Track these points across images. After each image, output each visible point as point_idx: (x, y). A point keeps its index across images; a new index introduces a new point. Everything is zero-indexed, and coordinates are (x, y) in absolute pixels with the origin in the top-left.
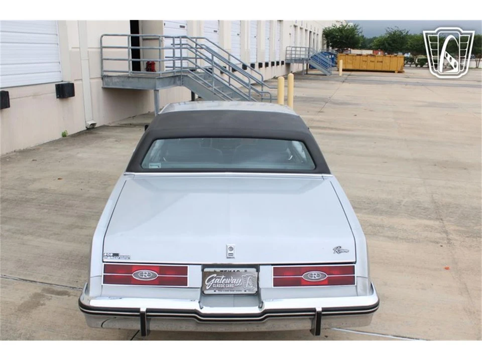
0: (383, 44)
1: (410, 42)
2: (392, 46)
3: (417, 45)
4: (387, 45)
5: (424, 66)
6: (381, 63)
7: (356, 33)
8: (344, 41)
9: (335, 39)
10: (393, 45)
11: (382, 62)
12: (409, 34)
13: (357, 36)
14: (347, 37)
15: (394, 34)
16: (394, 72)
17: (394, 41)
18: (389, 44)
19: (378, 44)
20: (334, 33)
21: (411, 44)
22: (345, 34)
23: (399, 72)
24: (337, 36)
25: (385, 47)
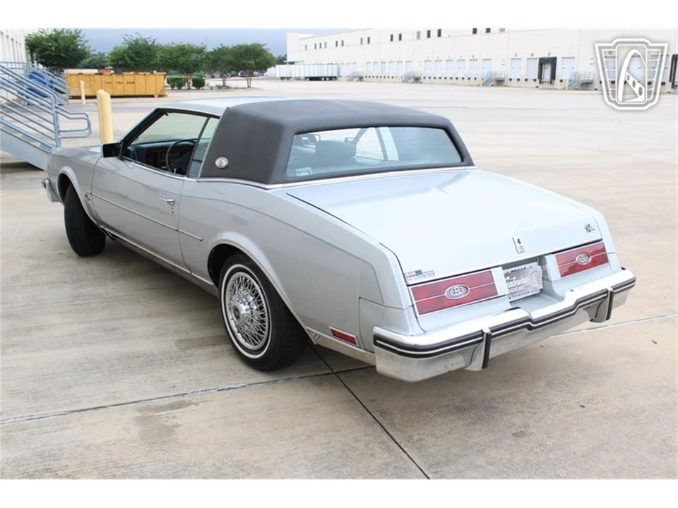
0: (123, 58)
1: (159, 55)
2: (136, 61)
3: (170, 59)
4: (128, 60)
5: (183, 88)
6: (133, 85)
7: (78, 43)
8: (63, 55)
9: (47, 53)
10: (137, 59)
11: (133, 83)
12: (156, 44)
13: (80, 47)
14: (67, 49)
15: (136, 44)
16: (153, 96)
17: (137, 53)
18: (131, 58)
19: (114, 57)
20: (45, 43)
21: (162, 57)
22: (63, 45)
23: (160, 96)
24: (50, 47)
25: (126, 62)
